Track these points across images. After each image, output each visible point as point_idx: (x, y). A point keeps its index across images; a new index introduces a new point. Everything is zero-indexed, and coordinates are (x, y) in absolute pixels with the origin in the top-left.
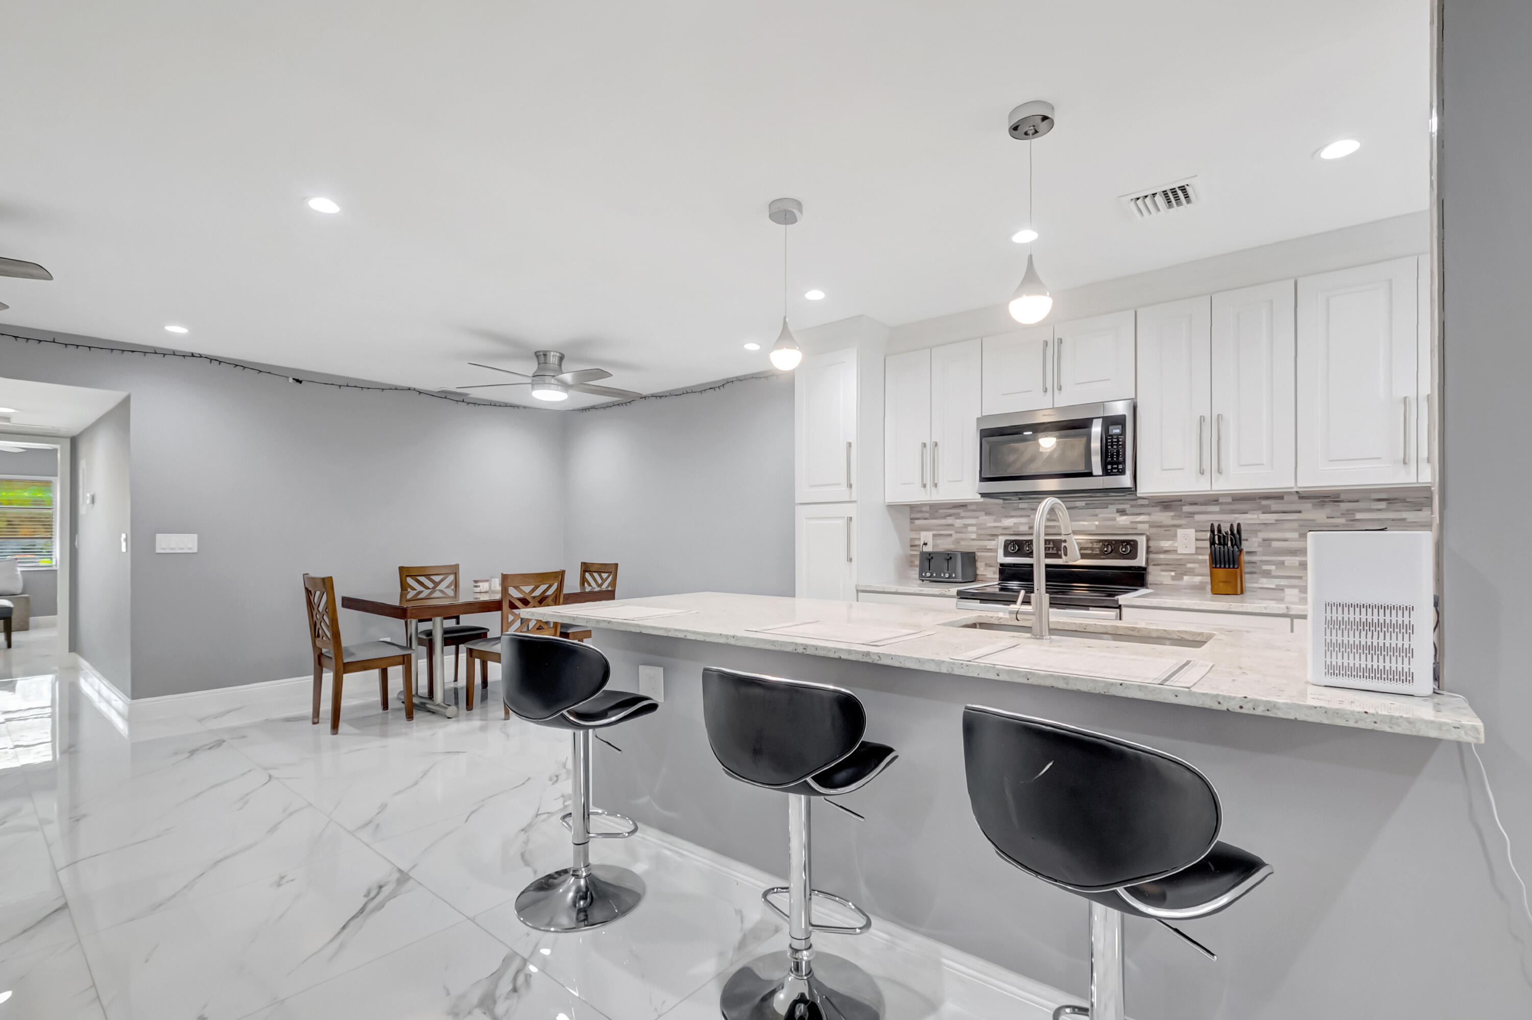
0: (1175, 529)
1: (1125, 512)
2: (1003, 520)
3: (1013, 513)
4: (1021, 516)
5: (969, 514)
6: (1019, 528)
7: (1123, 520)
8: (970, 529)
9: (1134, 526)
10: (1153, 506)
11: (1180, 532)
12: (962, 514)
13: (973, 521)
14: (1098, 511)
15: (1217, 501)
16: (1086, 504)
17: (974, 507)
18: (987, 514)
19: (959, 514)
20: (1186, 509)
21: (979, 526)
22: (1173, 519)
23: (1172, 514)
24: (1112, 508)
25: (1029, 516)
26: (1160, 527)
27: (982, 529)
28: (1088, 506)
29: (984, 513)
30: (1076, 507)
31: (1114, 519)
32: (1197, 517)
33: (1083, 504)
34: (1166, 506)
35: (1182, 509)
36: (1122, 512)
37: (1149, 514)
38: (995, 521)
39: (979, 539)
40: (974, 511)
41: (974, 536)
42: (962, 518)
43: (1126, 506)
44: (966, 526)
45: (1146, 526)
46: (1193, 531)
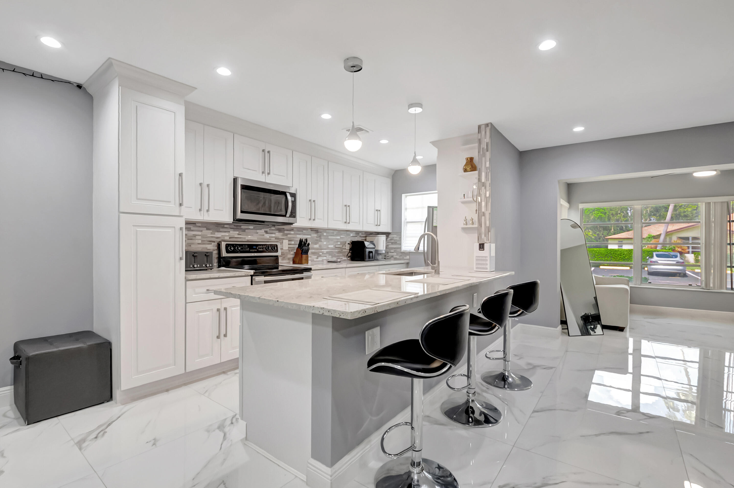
0: (282, 240)
1: (267, 232)
2: (216, 233)
3: (221, 230)
4: (225, 232)
5: (197, 228)
6: (224, 238)
7: (267, 236)
8: (197, 237)
9: (270, 238)
10: (276, 230)
11: (284, 241)
12: (192, 228)
13: (200, 233)
14: (258, 231)
15: (293, 230)
16: (254, 227)
17: (200, 225)
18: (208, 229)
19: (190, 228)
20: (286, 232)
21: (203, 236)
22: (282, 236)
23: (282, 234)
24: (263, 231)
25: (230, 232)
26: (278, 239)
27: (204, 237)
28: (254, 229)
29: (205, 228)
30: (250, 229)
31: (264, 235)
32: (289, 236)
33: (252, 227)
34: (280, 230)
35: (284, 232)
36: (266, 232)
37: (275, 234)
38: (212, 233)
39: (202, 243)
40: (199, 227)
41: (200, 242)
42: (193, 231)
43: (268, 230)
44: (195, 236)
45: (274, 238)
46: (287, 240)
